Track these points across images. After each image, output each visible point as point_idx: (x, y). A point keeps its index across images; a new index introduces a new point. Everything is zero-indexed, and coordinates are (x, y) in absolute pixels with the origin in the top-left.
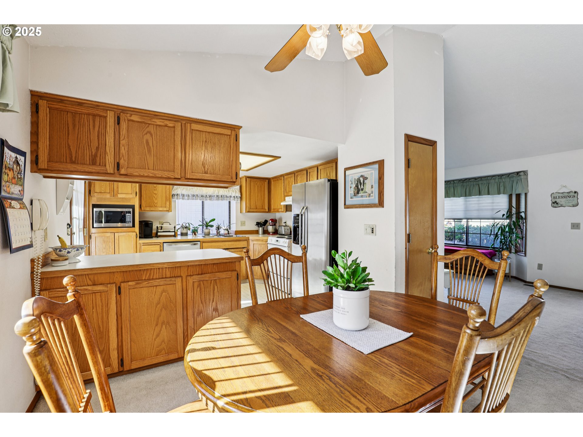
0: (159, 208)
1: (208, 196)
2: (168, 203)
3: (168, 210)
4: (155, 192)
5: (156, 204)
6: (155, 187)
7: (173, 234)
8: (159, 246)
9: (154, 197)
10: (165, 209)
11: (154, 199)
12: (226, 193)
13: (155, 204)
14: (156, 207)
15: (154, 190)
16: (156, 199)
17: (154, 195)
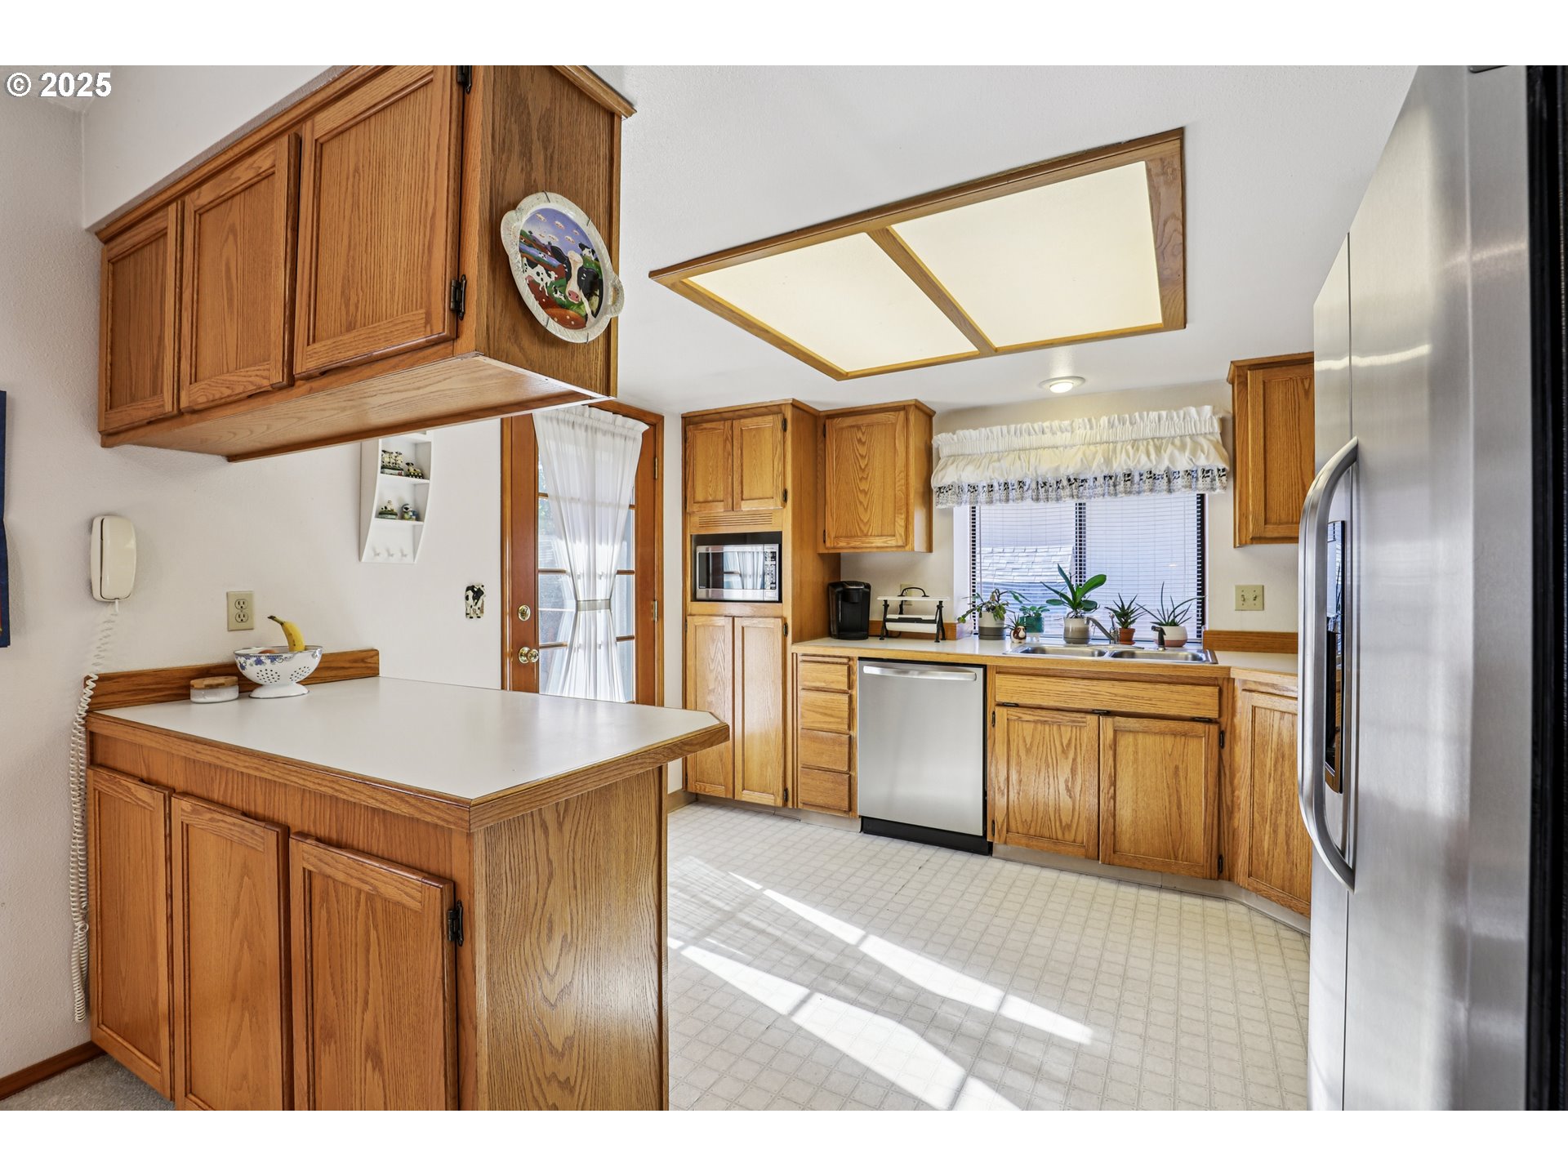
0: (872, 539)
1: (1065, 483)
2: (901, 522)
3: (900, 543)
4: (864, 486)
5: (865, 524)
6: (863, 470)
7: (932, 629)
8: (846, 667)
9: (861, 503)
10: (892, 542)
11: (861, 509)
12: (1144, 458)
13: (862, 526)
14: (866, 535)
15: (861, 480)
16: (866, 510)
17: (861, 497)
